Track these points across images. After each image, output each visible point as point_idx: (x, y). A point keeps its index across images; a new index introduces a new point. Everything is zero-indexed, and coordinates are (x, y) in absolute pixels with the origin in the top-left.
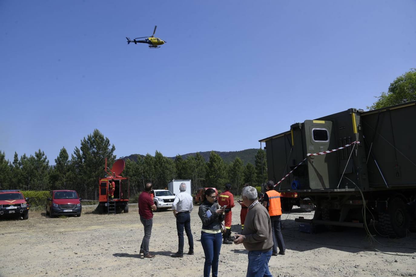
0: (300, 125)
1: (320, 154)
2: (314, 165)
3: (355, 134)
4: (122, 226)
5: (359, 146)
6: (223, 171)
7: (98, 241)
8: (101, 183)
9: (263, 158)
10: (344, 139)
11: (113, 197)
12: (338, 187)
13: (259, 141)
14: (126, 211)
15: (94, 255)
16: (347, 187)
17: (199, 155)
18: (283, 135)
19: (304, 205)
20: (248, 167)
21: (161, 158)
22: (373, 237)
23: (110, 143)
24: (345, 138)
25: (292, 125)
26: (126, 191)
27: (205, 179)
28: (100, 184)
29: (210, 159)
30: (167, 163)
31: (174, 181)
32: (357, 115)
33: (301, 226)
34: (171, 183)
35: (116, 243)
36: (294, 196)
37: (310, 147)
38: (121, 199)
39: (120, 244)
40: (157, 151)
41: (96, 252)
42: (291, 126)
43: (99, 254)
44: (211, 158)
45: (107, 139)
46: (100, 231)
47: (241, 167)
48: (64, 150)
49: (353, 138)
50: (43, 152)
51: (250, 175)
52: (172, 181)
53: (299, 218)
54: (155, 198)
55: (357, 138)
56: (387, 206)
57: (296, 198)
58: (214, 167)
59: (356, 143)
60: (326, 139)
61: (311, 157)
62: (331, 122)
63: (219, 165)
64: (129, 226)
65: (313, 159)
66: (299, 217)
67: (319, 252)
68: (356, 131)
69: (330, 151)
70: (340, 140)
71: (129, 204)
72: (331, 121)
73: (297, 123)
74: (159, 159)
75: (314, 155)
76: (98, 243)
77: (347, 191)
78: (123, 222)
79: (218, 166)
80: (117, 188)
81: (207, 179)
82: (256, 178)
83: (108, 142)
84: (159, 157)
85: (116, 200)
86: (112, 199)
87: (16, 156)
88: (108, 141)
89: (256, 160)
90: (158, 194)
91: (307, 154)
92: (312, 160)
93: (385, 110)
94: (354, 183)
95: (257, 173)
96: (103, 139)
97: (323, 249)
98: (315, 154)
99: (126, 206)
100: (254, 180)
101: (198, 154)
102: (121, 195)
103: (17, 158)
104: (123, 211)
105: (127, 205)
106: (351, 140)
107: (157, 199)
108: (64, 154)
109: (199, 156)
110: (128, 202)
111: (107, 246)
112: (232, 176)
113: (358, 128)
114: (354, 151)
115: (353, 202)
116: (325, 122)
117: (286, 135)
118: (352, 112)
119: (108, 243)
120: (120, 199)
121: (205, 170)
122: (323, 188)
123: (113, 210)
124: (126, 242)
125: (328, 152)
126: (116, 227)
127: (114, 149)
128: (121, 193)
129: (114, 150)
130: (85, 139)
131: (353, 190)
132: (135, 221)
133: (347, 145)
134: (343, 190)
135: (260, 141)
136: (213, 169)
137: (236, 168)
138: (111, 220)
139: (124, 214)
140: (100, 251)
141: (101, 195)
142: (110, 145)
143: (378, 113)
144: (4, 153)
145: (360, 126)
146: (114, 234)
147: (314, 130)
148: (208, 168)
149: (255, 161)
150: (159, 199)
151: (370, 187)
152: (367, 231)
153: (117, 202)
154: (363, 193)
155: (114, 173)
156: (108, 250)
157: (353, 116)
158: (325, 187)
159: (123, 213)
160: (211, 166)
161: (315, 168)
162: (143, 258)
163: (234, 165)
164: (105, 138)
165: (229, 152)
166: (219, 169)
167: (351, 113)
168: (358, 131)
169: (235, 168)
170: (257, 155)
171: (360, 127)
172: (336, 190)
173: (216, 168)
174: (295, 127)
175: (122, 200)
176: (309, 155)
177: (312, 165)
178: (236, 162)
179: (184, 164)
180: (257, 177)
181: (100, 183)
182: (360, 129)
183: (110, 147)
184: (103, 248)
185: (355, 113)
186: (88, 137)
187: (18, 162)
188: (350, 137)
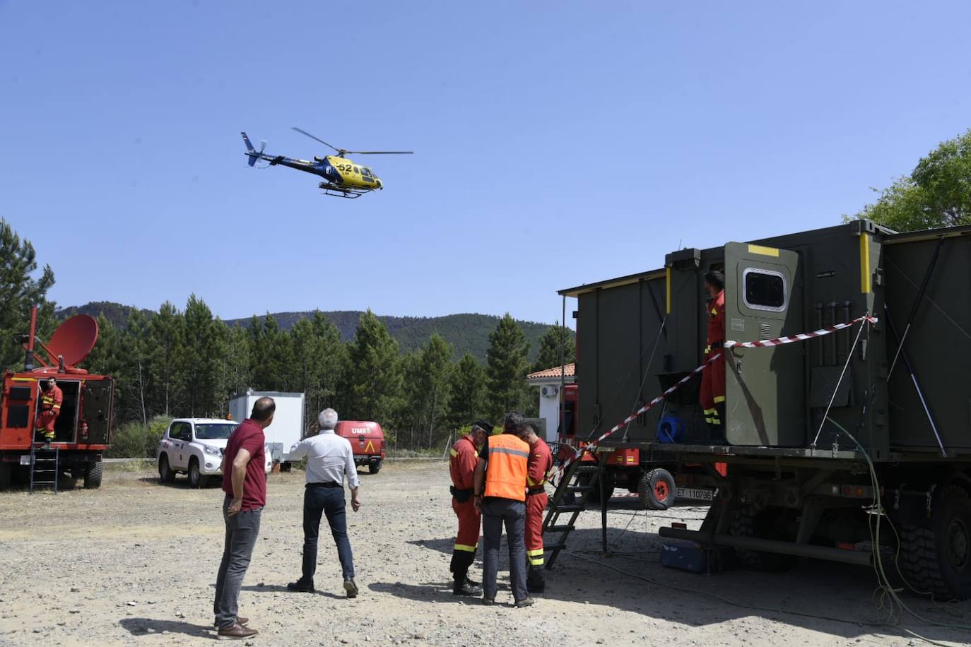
0: (697, 255)
1: (762, 345)
2: (741, 375)
3: (865, 294)
4: (97, 532)
5: (874, 330)
6: (397, 373)
7: (30, 581)
8: (12, 389)
9: (512, 343)
10: (831, 307)
11: (52, 435)
12: (815, 444)
13: (560, 293)
14: (93, 483)
15: (36, 632)
16: (836, 445)
17: (324, 319)
18: (636, 280)
19: (689, 490)
20: (466, 367)
21: (206, 320)
22: (896, 593)
23: (36, 259)
24: (834, 304)
25: (673, 253)
26: (101, 417)
27: (333, 393)
28: (8, 391)
29: (359, 335)
30: (222, 336)
31: (252, 395)
32: (874, 241)
33: (667, 548)
34: (241, 399)
35: (99, 589)
36: (625, 460)
37: (734, 323)
38: (80, 441)
39: (115, 593)
40: (193, 297)
41: (37, 619)
42: (668, 257)
43: (53, 629)
44: (361, 332)
45: (28, 246)
46: (21, 547)
47: (445, 366)
49: (858, 307)
51: (470, 390)
52: (245, 395)
53: (670, 526)
54: (191, 444)
55: (870, 306)
56: (929, 508)
57: (631, 467)
58: (369, 360)
59: (866, 320)
60: (779, 304)
61: (736, 351)
62: (796, 255)
63: (387, 355)
64: (124, 533)
65: (740, 357)
66: (673, 524)
67: (746, 631)
68: (868, 287)
69: (790, 338)
70: (818, 309)
71: (104, 460)
72: (797, 252)
73: (688, 247)
74: (199, 323)
75: (744, 347)
76: (34, 591)
77: (835, 456)
78: (91, 517)
79: (381, 357)
80: (68, 408)
81: (339, 393)
82: (487, 401)
83: (31, 257)
84: (199, 318)
85: (62, 444)
86: (48, 443)
88: (30, 254)
89: (491, 347)
90: (203, 432)
91: (725, 341)
92: (737, 360)
93: (958, 234)
94: (850, 436)
95: (490, 386)
97: (752, 621)
98: (747, 344)
99: (94, 466)
100: (481, 404)
101: (321, 317)
102: (80, 432)
104: (81, 482)
105: (97, 463)
106: (850, 310)
107: (201, 448)
109: (323, 325)
110: (100, 452)
111: (71, 601)
112: (417, 390)
113: (874, 277)
114: (860, 343)
115: (840, 490)
116: (780, 253)
117: (646, 283)
118: (862, 232)
119: (73, 590)
120: (75, 443)
121: (337, 367)
122: (761, 444)
123: (51, 476)
124: (135, 586)
125: (785, 340)
126: (80, 536)
127: (49, 280)
128: (81, 423)
129: (49, 285)
131: (849, 455)
132: (137, 514)
133: (841, 326)
134: (826, 454)
135: (563, 293)
136: (363, 365)
137: (432, 366)
138: (50, 511)
139: (85, 490)
140: (50, 619)
141: (8, 426)
142: (35, 267)
143: (937, 239)
145: (880, 273)
146: (80, 559)
147: (749, 273)
148: (349, 361)
149: (488, 351)
150: (206, 448)
151: (892, 450)
152: (880, 572)
153: (62, 453)
154: (875, 464)
155: (60, 356)
156: (78, 612)
157: (865, 242)
158: (767, 440)
159: (80, 488)
160: (359, 354)
161: (743, 385)
162: (215, 637)
163: (424, 359)
165: (402, 319)
166: (386, 366)
167: (859, 234)
168: (875, 287)
169: (426, 368)
170: (496, 334)
171: (879, 277)
172: (808, 453)
173: (376, 361)
174: (680, 261)
175: (82, 447)
176: (729, 343)
177: (738, 375)
178: (431, 349)
179: (278, 343)
180: (491, 397)
181: (7, 388)
182: (879, 282)
183: (36, 275)
184: (59, 605)
185: (869, 233)
188: (847, 303)
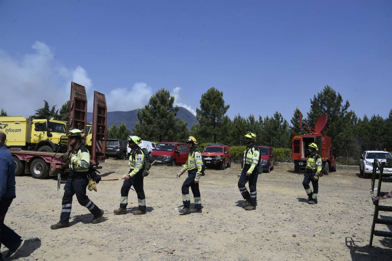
8: (294, 140)
45: (339, 95)
48: (298, 111)
50: (280, 114)
87: (261, 118)
88: (340, 97)
96: (335, 96)
103: (262, 120)
107: (365, 162)
108: (298, 114)
129: (348, 106)
130: (315, 97)
144: (253, 116)
164: (337, 94)
186: (318, 95)
187: (263, 123)
